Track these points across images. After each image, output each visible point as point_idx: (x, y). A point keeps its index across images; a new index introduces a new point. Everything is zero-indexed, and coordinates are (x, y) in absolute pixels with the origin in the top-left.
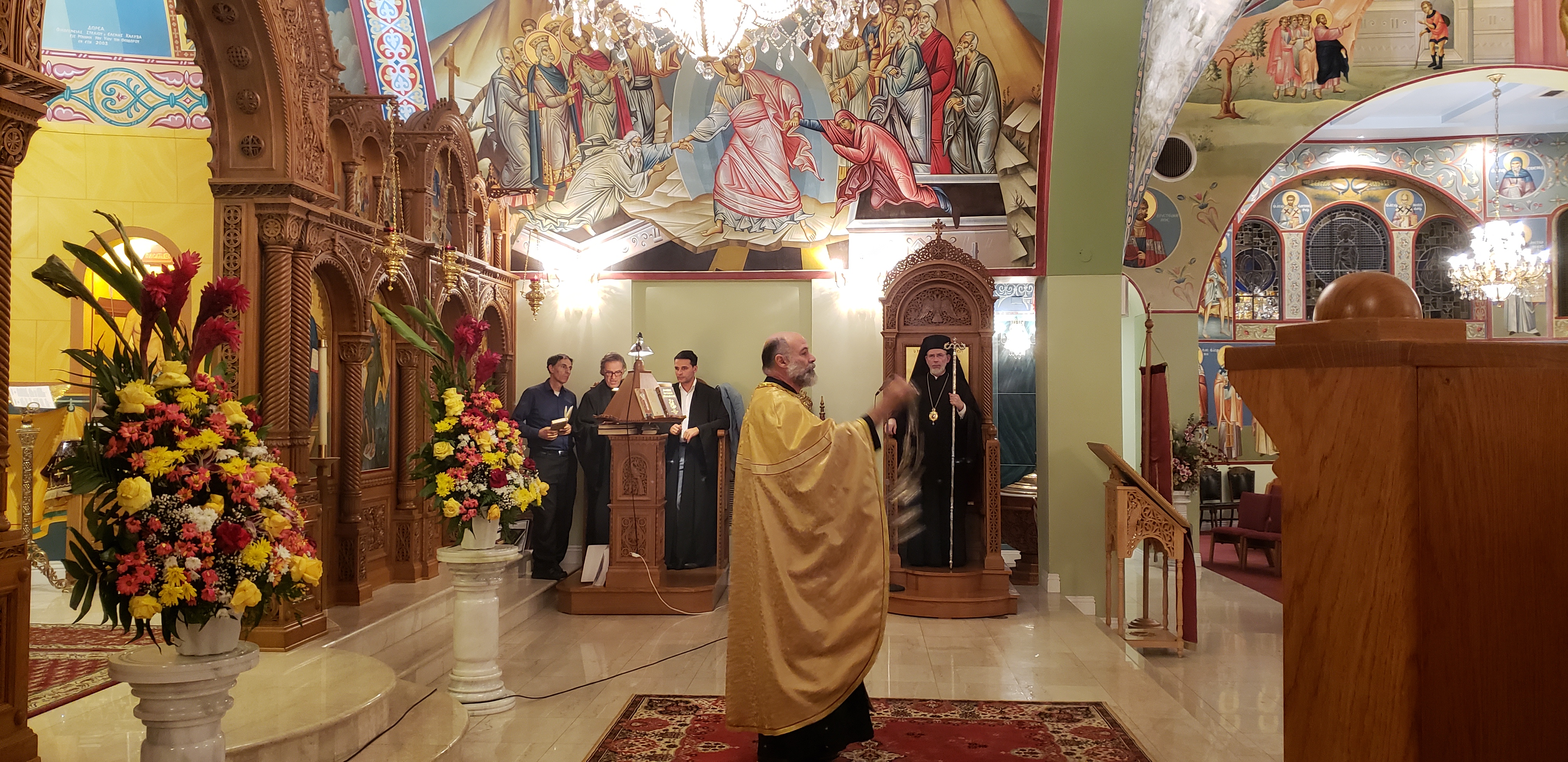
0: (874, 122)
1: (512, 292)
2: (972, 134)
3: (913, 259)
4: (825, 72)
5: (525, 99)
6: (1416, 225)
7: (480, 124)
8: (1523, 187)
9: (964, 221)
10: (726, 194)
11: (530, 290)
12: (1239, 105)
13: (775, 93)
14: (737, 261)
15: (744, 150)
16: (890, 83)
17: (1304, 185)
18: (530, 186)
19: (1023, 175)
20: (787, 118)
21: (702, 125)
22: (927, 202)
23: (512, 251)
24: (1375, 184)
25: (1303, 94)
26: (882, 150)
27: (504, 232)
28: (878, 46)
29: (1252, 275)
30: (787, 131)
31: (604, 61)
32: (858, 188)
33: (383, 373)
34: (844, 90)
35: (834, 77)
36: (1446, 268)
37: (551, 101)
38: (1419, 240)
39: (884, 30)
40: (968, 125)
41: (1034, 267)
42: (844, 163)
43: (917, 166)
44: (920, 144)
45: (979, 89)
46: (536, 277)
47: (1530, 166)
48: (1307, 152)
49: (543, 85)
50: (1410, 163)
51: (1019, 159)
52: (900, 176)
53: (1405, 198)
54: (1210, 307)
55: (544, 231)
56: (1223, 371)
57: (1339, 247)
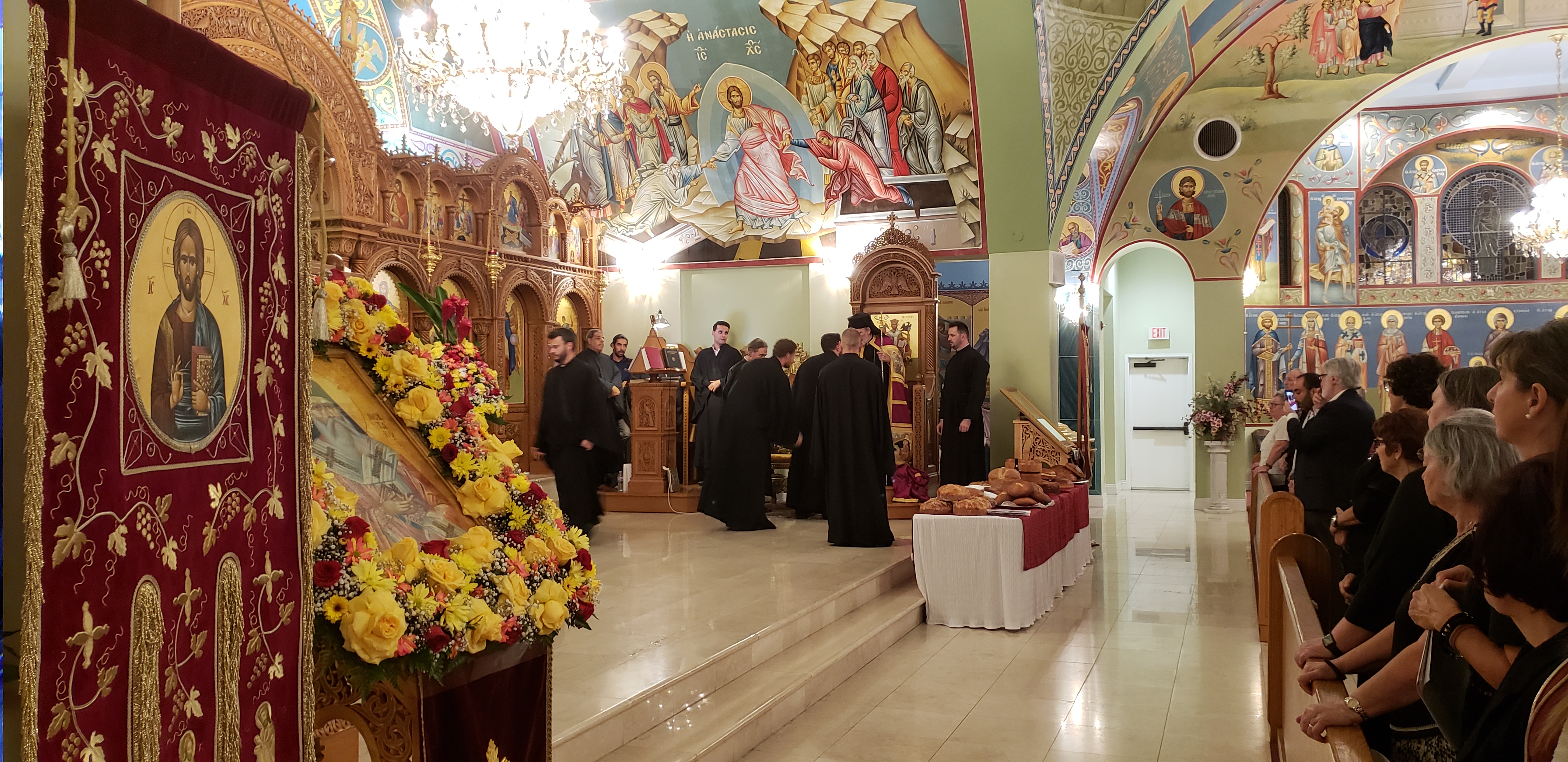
0: (846, 138)
2: (922, 142)
3: (873, 245)
4: (803, 102)
5: (597, 138)
7: (569, 159)
9: (924, 212)
10: (744, 200)
12: (1282, 86)
13: (770, 121)
14: (754, 252)
15: (753, 166)
16: (853, 107)
17: (1438, 149)
19: (966, 173)
20: (781, 139)
21: (721, 149)
22: (894, 198)
23: (599, 252)
24: (1517, 143)
25: (1346, 71)
26: (854, 159)
27: (590, 238)
28: (840, 79)
29: (1383, 241)
30: (783, 150)
31: (646, 106)
32: (841, 190)
34: (819, 115)
35: (811, 106)
37: (614, 138)
39: (842, 67)
40: (918, 135)
41: (981, 247)
42: (827, 172)
43: (883, 170)
44: (882, 152)
45: (922, 107)
48: (1439, 117)
49: (608, 128)
50: (1555, 120)
51: (961, 160)
52: (870, 178)
53: (1553, 155)
54: (1330, 273)
55: (618, 235)
56: (1345, 335)
57: (1479, 209)
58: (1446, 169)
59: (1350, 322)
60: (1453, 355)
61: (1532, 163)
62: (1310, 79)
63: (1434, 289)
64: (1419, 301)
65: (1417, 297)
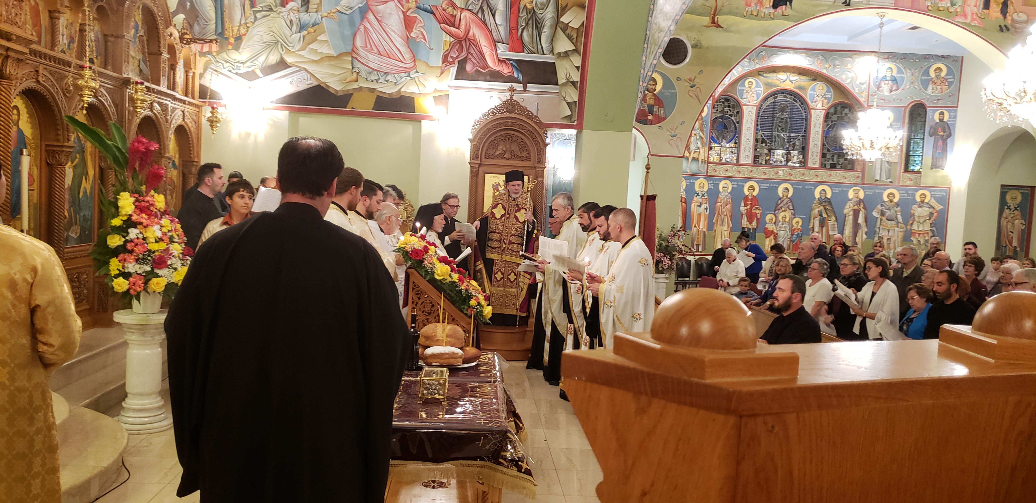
0: (470, 10)
1: (198, 115)
2: (538, 26)
3: (493, 112)
6: (826, 107)
8: (892, 87)
9: (530, 87)
10: (361, 53)
11: (210, 115)
12: (721, 19)
14: (367, 104)
15: (375, 22)
17: (759, 75)
18: (215, 37)
19: (571, 58)
20: (408, 1)
22: (505, 71)
23: (201, 86)
24: (803, 78)
25: (762, 15)
26: (475, 31)
27: (194, 70)
29: (721, 133)
30: (407, 11)
32: (457, 57)
33: (87, 173)
36: (841, 138)
38: (827, 117)
40: (536, 19)
41: (575, 123)
42: (448, 38)
43: (499, 45)
44: (501, 29)
46: (215, 106)
47: (897, 73)
48: (763, 53)
50: (826, 66)
51: (569, 46)
52: (486, 51)
53: (821, 88)
54: (693, 152)
55: (225, 71)
56: (698, 195)
57: (778, 117)
58: (762, 89)
59: (701, 187)
60: (757, 212)
61: (809, 92)
62: (740, 17)
63: (750, 168)
64: (740, 175)
65: (740, 172)
